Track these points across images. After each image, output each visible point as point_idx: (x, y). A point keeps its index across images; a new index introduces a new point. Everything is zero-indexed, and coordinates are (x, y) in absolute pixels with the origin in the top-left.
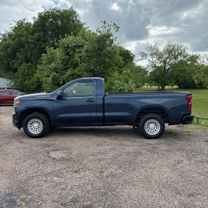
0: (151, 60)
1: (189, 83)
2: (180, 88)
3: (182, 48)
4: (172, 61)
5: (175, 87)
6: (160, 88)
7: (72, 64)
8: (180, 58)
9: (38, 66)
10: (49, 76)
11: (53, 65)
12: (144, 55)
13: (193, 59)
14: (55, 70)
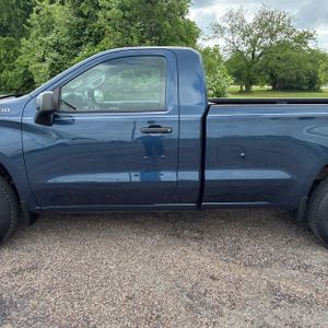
0: (231, 38)
1: (291, 81)
2: (275, 89)
3: (287, 18)
4: (267, 42)
5: (266, 87)
6: (244, 88)
7: (90, 35)
8: (280, 37)
9: (24, 41)
10: (44, 61)
11: (52, 37)
12: (219, 30)
13: (303, 38)
14: (57, 47)
